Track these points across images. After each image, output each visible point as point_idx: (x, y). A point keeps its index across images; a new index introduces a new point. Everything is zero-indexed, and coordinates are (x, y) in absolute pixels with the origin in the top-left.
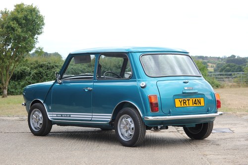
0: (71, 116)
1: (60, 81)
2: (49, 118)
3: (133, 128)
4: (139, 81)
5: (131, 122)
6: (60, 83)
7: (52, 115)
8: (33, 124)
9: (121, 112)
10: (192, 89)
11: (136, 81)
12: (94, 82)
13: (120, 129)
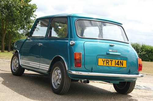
2: (20, 64)
3: (60, 79)
8: (13, 67)
10: (116, 52)
11: (68, 40)
12: (45, 39)
13: (53, 78)
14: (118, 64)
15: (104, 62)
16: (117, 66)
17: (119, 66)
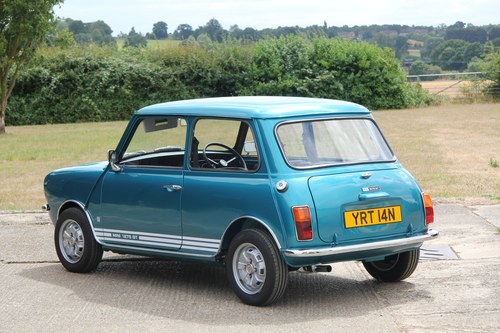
0: (140, 238)
1: (118, 168)
2: (97, 239)
3: (262, 271)
4: (273, 177)
5: (259, 257)
6: (117, 172)
7: (101, 234)
8: (65, 249)
9: (239, 237)
10: (378, 191)
11: (267, 177)
12: (185, 174)
13: (238, 270)
14: (386, 218)
15: (356, 218)
16: (383, 221)
17: (388, 221)
